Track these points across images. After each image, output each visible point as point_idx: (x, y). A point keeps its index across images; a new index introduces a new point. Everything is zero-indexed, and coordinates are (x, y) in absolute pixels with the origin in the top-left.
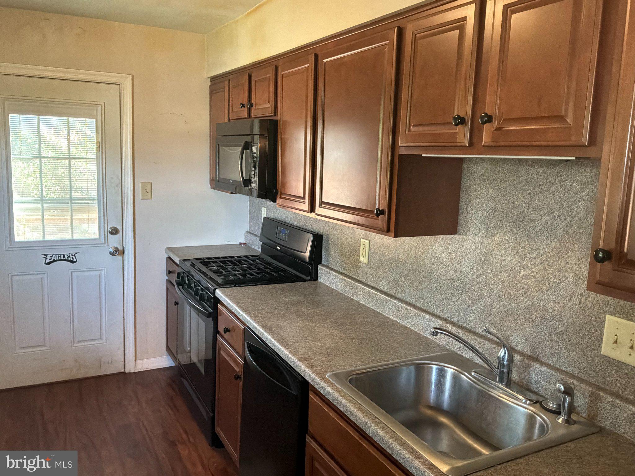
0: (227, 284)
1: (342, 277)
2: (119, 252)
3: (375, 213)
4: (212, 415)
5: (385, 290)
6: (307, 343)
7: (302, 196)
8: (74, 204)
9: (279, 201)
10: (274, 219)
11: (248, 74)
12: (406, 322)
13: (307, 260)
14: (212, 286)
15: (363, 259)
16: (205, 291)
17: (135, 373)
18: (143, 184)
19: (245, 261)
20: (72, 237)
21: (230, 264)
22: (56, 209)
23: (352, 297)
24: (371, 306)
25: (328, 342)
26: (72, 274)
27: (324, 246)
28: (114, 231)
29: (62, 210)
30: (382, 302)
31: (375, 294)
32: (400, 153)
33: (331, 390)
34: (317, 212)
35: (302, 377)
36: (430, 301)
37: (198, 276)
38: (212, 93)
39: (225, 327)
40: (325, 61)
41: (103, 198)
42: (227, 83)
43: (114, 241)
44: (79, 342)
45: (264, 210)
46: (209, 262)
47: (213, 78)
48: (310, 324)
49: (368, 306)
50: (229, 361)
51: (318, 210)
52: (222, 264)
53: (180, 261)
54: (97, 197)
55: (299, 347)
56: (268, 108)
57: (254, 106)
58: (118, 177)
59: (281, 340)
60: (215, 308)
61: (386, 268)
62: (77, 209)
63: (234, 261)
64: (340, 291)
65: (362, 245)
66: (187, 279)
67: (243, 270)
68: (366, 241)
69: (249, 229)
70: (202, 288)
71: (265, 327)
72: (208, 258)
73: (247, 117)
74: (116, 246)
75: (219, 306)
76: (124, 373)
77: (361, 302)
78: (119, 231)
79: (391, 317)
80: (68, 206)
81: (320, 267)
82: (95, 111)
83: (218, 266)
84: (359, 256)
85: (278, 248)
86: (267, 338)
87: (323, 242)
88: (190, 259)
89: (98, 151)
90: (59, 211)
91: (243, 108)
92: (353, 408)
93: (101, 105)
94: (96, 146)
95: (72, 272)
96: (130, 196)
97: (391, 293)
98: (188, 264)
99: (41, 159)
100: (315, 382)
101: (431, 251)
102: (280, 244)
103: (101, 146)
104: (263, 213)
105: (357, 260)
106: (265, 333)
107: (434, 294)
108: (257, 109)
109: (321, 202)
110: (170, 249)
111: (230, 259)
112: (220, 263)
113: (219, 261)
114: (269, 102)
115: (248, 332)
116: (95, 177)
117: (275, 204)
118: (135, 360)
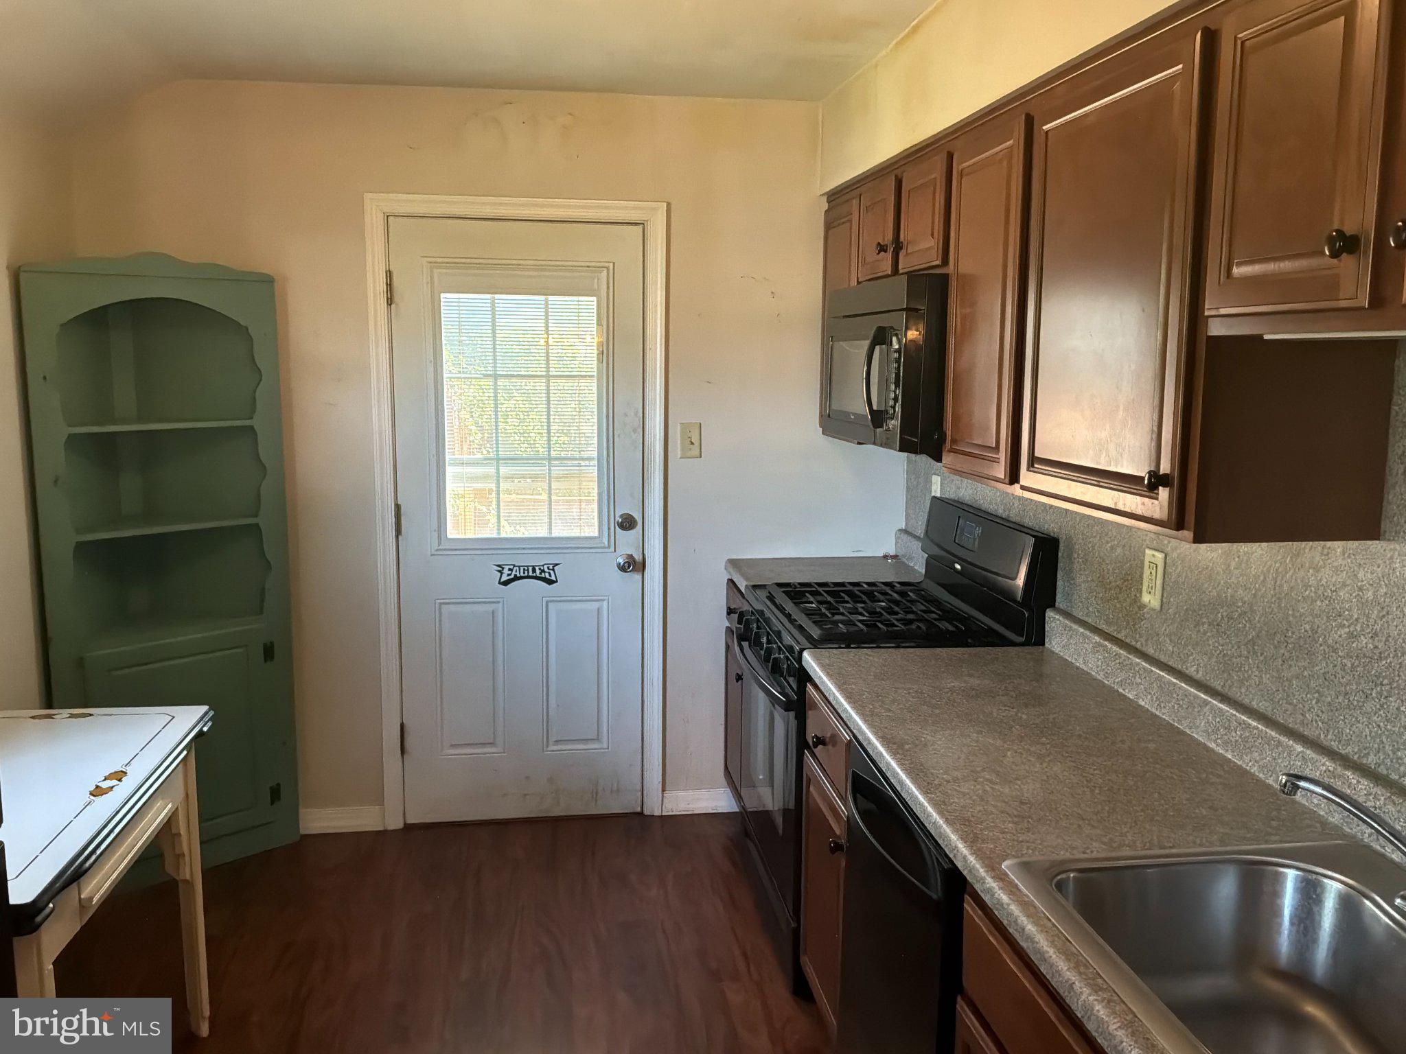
0: (830, 639)
1: (1097, 639)
2: (634, 565)
3: (1146, 482)
4: (793, 925)
5: (1199, 676)
6: (978, 787)
7: (994, 445)
8: (555, 468)
9: (947, 458)
10: (954, 501)
11: (896, 176)
12: (1247, 759)
13: (1019, 597)
14: (798, 643)
15: (1150, 599)
16: (784, 653)
17: (661, 817)
18: (686, 427)
19: (885, 594)
20: (550, 533)
21: (847, 598)
22: (524, 478)
23: (1121, 690)
24: (1165, 715)
25: (1030, 789)
26: (547, 606)
27: (1060, 565)
28: (628, 523)
29: (535, 478)
30: (1191, 704)
31: (1174, 684)
32: (1210, 334)
33: (1005, 898)
34: (1022, 482)
35: (951, 862)
36: (1309, 710)
37: (777, 621)
38: (829, 226)
39: (816, 735)
40: (1044, 128)
41: (608, 456)
42: (855, 202)
43: (627, 543)
44: (557, 742)
45: (936, 480)
46: (803, 594)
47: (833, 194)
48: (999, 743)
49: (1158, 713)
50: (824, 810)
51: (1027, 478)
52: (829, 599)
53: (747, 586)
54: (596, 453)
55: (955, 793)
56: (930, 248)
57: (904, 248)
58: (636, 414)
59: (916, 772)
60: (802, 692)
61: (1203, 624)
62: (561, 478)
63: (857, 593)
64: (1094, 673)
65: (1146, 564)
66: (755, 625)
67: (872, 613)
68: (1156, 554)
69: (906, 524)
70: (779, 648)
71: (886, 741)
72: (802, 585)
73: (890, 273)
74: (630, 553)
75: (809, 687)
76: (641, 814)
77: (1143, 703)
78: (637, 523)
79: (1212, 745)
80: (544, 470)
81: (1050, 614)
82: (596, 280)
83: (820, 603)
84: (1141, 589)
85: (958, 567)
86: (888, 764)
87: (1060, 554)
88: (765, 585)
89: (600, 361)
90: (528, 480)
91: (883, 253)
92: (1047, 946)
93: (608, 268)
94: (596, 352)
95: (547, 602)
96: (658, 452)
97: (1217, 685)
98: (762, 594)
99: (496, 380)
100: (975, 877)
101: (1312, 581)
102: (963, 560)
103: (605, 351)
104: (934, 488)
105: (1136, 600)
106: (885, 753)
107: (1318, 692)
108: (910, 253)
109: (1033, 460)
110: (734, 563)
111: (851, 588)
112: (825, 594)
113: (824, 591)
114: (932, 235)
115: (856, 748)
116: (594, 410)
117: (939, 464)
118: (663, 790)
